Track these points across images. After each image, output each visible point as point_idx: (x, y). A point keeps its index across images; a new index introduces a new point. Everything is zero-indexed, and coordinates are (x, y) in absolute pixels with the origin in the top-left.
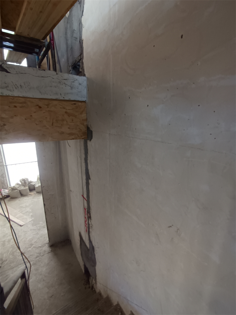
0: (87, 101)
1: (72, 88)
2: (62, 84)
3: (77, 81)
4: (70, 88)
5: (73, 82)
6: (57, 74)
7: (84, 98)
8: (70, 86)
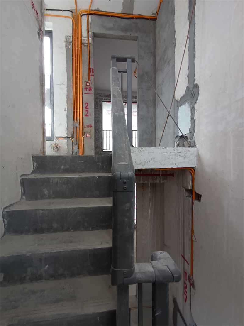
0: (197, 167)
1: (184, 158)
2: (177, 156)
3: (189, 152)
4: (183, 158)
5: (186, 153)
6: (174, 149)
7: (194, 164)
8: (183, 157)
